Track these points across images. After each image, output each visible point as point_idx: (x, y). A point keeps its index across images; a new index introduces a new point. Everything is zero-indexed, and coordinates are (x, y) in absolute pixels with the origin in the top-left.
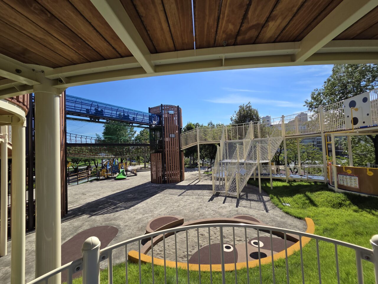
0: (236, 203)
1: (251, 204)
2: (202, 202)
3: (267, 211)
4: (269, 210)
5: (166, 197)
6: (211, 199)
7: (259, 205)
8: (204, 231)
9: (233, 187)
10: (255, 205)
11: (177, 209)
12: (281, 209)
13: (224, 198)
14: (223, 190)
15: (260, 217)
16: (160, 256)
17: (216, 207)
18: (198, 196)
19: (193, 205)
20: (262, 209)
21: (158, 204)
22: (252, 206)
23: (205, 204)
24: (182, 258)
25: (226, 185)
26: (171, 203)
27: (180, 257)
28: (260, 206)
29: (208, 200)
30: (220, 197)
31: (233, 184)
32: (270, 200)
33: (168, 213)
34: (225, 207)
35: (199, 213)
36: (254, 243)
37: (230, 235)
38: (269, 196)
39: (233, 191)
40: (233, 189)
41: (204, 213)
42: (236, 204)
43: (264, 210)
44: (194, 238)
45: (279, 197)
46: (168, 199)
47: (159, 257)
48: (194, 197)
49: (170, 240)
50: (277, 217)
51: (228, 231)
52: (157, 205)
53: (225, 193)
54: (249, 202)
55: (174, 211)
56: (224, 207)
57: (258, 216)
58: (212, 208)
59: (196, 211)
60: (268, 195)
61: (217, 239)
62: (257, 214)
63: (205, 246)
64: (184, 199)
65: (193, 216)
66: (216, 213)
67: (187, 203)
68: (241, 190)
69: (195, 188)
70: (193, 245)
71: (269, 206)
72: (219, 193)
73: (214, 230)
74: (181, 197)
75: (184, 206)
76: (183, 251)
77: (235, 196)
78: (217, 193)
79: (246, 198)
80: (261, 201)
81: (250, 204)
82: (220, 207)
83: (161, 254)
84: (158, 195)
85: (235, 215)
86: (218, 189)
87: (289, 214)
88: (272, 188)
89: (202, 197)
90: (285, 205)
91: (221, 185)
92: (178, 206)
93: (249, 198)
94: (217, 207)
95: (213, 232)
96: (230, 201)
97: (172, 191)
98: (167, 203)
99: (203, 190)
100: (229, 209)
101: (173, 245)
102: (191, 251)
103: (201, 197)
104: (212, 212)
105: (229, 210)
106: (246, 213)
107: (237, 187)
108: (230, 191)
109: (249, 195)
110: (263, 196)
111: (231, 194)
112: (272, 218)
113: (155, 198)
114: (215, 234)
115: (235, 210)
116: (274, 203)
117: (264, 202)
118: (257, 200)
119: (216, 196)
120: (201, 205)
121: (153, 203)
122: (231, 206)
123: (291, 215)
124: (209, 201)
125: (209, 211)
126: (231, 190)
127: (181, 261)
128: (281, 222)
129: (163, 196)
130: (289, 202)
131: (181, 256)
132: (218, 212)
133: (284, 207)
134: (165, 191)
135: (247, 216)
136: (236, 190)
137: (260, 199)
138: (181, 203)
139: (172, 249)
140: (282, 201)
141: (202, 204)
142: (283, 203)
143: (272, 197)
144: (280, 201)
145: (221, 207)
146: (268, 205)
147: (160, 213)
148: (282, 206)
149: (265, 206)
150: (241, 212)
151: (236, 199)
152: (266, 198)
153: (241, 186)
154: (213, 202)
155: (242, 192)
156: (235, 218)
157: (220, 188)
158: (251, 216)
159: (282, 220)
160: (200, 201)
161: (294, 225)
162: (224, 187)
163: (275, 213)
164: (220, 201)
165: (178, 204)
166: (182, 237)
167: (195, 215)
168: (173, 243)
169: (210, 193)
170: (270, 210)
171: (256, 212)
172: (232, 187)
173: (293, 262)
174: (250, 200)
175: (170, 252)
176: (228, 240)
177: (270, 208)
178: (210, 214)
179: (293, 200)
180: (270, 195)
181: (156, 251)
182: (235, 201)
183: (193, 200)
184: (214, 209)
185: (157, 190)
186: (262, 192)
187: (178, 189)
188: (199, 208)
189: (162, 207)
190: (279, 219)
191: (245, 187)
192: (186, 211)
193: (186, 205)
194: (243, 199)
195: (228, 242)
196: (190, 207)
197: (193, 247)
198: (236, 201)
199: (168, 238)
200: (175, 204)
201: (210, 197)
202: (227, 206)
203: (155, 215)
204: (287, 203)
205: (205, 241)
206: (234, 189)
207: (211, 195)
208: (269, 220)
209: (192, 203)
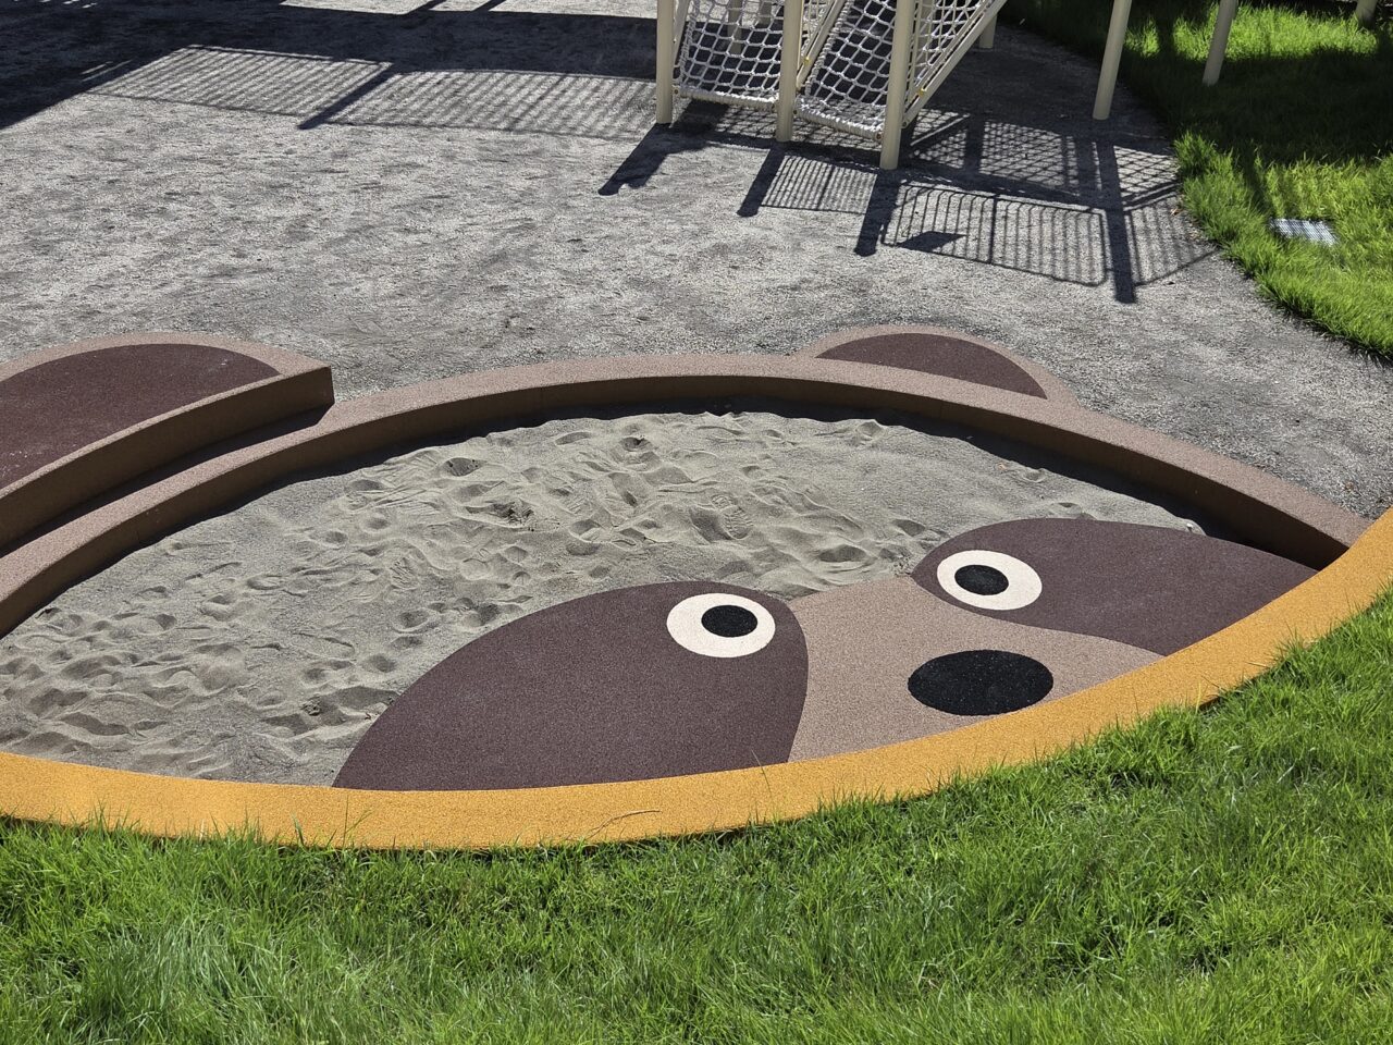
0: (862, 208)
1: (1000, 223)
2: (544, 195)
3: (1126, 291)
4: (1142, 283)
5: (165, 128)
6: (635, 171)
7: (1071, 231)
8: (530, 473)
9: (862, 57)
10: (1035, 230)
11: (276, 265)
12: (1249, 276)
13: (756, 160)
14: (757, 82)
15: (1059, 345)
16: (67, 719)
17: (668, 249)
18: (512, 136)
19: (449, 225)
20: (1084, 266)
21: (77, 211)
22: (998, 246)
23: (564, 220)
24: (295, 723)
25: (789, 32)
26: (217, 201)
27: (276, 721)
28: (1071, 240)
29: (599, 180)
30: (728, 149)
31: (866, 22)
32: (1176, 186)
33: (176, 295)
34: (756, 252)
35: (497, 307)
36: (966, 577)
37: (763, 507)
38: (1171, 152)
39: (856, 94)
40: (852, 73)
41: (551, 309)
42: (856, 225)
43: (1099, 276)
44: (421, 545)
45: (1258, 162)
46: (191, 159)
47: (67, 730)
48: (468, 141)
49: (189, 567)
50: (1198, 349)
51: (748, 470)
52: (60, 220)
53: (772, 108)
54: (982, 200)
55: (242, 282)
56: (749, 246)
57: (1040, 334)
58: (630, 253)
59: (467, 281)
60: (1159, 139)
61: (638, 547)
62: (1032, 321)
63: (527, 609)
64: (365, 165)
65: (440, 333)
66: (667, 307)
67: (390, 199)
68: (928, 91)
69: (484, 46)
70: (412, 609)
71: (1155, 246)
72: (721, 109)
73: (622, 468)
74: (331, 135)
75: (352, 233)
76: (307, 664)
77: (867, 146)
78: (696, 106)
79: (958, 164)
80: (1089, 199)
81: (987, 228)
82: (708, 244)
83: (83, 695)
84: (74, 108)
85: (838, 325)
86: (712, 74)
87: (1309, 314)
88: (1211, 75)
89: (551, 144)
90: (1296, 238)
91: (744, 32)
92: (297, 232)
93: (985, 170)
94: (678, 250)
95: (609, 484)
96: (815, 196)
97: (242, 75)
98: (170, 196)
99: (567, 70)
100: (784, 271)
101: (206, 612)
102: (390, 655)
103: (533, 142)
104: (629, 296)
105: (790, 279)
106: (940, 303)
107: (898, 59)
108: (824, 94)
109: (994, 132)
110: (1119, 152)
111: (830, 124)
112: (1157, 356)
113: (42, 141)
114: (632, 502)
115: (840, 282)
116: (1201, 220)
117: (1115, 207)
118: (1058, 181)
119: (683, 140)
120: (527, 226)
121: (26, 189)
122: (809, 245)
123: (1320, 329)
124: (610, 188)
125: (600, 284)
126: (831, 80)
127: (286, 751)
128: (1226, 388)
129: (137, 124)
130: (1328, 211)
131: (291, 706)
132: (685, 295)
133: (1280, 258)
134: (163, 62)
135: (941, 340)
136: (880, 82)
137: (1086, 174)
138: (322, 202)
139: (203, 650)
140: (1277, 201)
141: (536, 215)
142: (1280, 212)
143: (1197, 154)
144: (1259, 202)
145: (721, 250)
146: (1147, 231)
147: (94, 301)
148: (1271, 246)
149: (1118, 240)
150: (897, 300)
151: (872, 177)
152: (1137, 168)
153: (934, 44)
154: (645, 200)
155: (937, 102)
156: (828, 355)
157: (732, 62)
158: (977, 332)
159: (1238, 368)
160: (521, 184)
161: (1328, 415)
162: (768, 54)
163: (1191, 305)
164: (717, 186)
165: (296, 210)
166: (306, 537)
167: (459, 325)
168: (212, 593)
169: (629, 104)
170: (1153, 281)
171: (1032, 296)
172: (848, 51)
173: (1264, 740)
174: (998, 187)
175: (180, 679)
176: (740, 551)
177: (1159, 266)
178: (601, 318)
179: (1373, 191)
180: (1187, 142)
181: (35, 673)
182: (856, 188)
183: (452, 170)
184: (651, 267)
185: (69, 57)
186: (1115, 108)
187: (301, 50)
188: (500, 258)
189: (117, 234)
190: (1212, 357)
191: (975, 53)
192: (366, 287)
193: (372, 219)
194: (935, 172)
195: (739, 566)
196: (412, 239)
197: (408, 626)
198: (867, 193)
199: (167, 543)
200: (264, 211)
201: (630, 148)
202: (776, 238)
203: (32, 314)
204: (1314, 219)
205: (524, 563)
206: (865, 78)
207: (640, 127)
208: (1129, 366)
209: (439, 203)
